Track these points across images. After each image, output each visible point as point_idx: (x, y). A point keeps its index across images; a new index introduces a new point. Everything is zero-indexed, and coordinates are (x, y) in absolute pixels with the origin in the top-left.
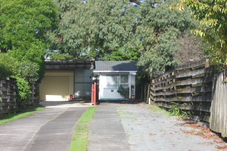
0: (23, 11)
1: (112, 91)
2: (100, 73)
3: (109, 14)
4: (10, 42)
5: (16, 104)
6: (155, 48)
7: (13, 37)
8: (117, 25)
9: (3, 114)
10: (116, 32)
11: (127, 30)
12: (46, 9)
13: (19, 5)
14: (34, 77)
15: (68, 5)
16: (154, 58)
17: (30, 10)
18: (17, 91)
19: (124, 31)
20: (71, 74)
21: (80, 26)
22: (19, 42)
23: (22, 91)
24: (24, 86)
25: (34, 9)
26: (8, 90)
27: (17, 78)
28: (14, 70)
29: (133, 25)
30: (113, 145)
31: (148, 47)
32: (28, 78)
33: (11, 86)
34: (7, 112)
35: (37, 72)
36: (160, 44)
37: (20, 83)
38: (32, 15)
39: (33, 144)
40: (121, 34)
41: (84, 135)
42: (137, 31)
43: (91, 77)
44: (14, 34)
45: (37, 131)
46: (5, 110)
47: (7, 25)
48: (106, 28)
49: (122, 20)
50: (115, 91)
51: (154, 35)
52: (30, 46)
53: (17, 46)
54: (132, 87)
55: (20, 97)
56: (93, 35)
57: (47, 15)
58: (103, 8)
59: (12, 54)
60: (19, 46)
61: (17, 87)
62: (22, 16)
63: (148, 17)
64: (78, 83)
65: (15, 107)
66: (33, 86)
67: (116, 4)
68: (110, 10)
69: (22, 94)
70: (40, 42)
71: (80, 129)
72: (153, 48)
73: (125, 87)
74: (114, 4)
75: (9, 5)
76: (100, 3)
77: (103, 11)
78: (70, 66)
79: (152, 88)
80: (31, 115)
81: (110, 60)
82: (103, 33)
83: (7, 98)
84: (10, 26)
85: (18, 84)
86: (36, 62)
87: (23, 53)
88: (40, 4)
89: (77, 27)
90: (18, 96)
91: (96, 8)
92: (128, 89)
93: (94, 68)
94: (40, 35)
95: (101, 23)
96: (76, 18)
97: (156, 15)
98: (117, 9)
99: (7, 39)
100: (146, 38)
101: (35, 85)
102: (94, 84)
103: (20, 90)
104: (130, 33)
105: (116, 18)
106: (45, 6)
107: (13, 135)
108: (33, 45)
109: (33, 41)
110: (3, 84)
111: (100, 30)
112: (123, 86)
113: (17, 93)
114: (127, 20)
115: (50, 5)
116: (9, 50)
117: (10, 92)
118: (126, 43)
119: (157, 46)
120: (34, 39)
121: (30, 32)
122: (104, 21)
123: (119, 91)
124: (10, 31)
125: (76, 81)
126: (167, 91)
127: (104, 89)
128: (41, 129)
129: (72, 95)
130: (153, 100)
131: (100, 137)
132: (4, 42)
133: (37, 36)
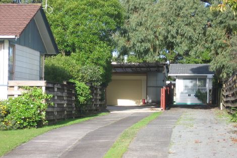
0: (87, 12)
1: (189, 95)
2: (176, 76)
3: (178, 15)
4: (73, 44)
5: (75, 109)
6: (227, 51)
7: (77, 40)
8: (186, 27)
9: (57, 119)
10: (186, 35)
11: (197, 32)
12: (111, 10)
13: (83, 6)
14: (97, 81)
15: (137, 6)
16: (226, 62)
17: (95, 11)
18: (76, 95)
19: (194, 33)
20: (144, 78)
21: (147, 29)
22: (83, 44)
23: (81, 95)
24: (83, 91)
25: (98, 10)
26: (64, 94)
27: (77, 82)
28: (74, 74)
29: (203, 27)
30: (152, 153)
31: (219, 51)
32: (90, 82)
33: (68, 90)
34: (63, 117)
35: (102, 75)
36: (232, 46)
37: (79, 87)
38: (96, 16)
39: (70, 152)
40: (190, 36)
41: (126, 142)
42: (207, 33)
43: (163, 81)
44: (78, 36)
45: (80, 138)
46: (61, 115)
47: (71, 26)
48: (175, 31)
49: (191, 21)
50: (193, 95)
51: (226, 38)
52: (94, 49)
53: (80, 49)
54: (210, 91)
55: (79, 102)
56: (161, 38)
57: (111, 16)
58: (171, 8)
59: (75, 57)
60: (83, 49)
61: (76, 91)
62: (85, 17)
63: (219, 19)
64: (150, 87)
65: (74, 112)
66: (99, 90)
67: (185, 4)
68: (179, 11)
69: (81, 99)
70: (105, 44)
71: (126, 136)
72: (225, 51)
73: (203, 91)
74: (183, 4)
75: (72, 6)
76: (168, 4)
77: (171, 12)
78: (143, 69)
79: (223, 94)
80: (89, 120)
81: (189, 63)
82: (172, 35)
83: (62, 102)
84: (74, 28)
85: (77, 88)
86: (100, 65)
87: (87, 56)
88: (104, 5)
89: (144, 29)
90: (77, 101)
91: (164, 9)
92: (206, 93)
93: (168, 72)
94: (105, 37)
95: (169, 24)
96: (144, 20)
97: (227, 16)
98: (186, 10)
99: (70, 42)
100: (217, 41)
101: (100, 90)
102: (163, 88)
103: (79, 94)
104: (201, 35)
105: (185, 19)
106: (110, 7)
107: (55, 141)
108: (98, 48)
109: (97, 44)
110: (58, 88)
111: (168, 32)
112: (201, 90)
113: (76, 97)
114: (197, 22)
115: (115, 5)
116: (73, 53)
117: (67, 97)
118: (196, 45)
119: (229, 49)
120: (98, 41)
121: (94, 34)
122: (172, 23)
123: (196, 96)
124: (73, 33)
125: (149, 85)
126: (232, 96)
127: (182, 93)
128: (86, 135)
129: (145, 100)
130: (224, 106)
131: (142, 145)
132: (67, 44)
133: (101, 39)
